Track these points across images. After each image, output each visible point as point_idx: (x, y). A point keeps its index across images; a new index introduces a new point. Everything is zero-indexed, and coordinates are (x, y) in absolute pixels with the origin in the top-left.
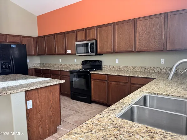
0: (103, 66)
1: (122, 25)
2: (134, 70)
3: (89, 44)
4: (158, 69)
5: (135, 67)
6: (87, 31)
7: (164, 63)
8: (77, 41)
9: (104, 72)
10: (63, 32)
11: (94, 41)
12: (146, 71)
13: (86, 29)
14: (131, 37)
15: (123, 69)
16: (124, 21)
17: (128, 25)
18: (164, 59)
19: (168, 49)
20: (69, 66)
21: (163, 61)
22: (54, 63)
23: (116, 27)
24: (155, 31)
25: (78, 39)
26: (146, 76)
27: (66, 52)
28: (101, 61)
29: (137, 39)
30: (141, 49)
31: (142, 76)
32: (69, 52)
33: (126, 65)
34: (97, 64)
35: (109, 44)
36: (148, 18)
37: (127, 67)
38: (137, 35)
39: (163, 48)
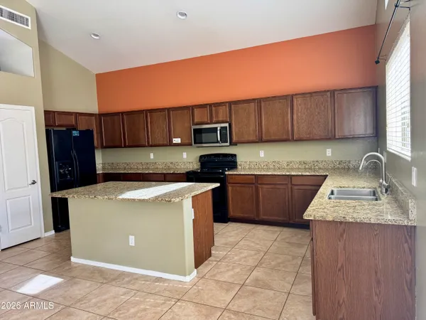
0: (239, 163)
1: (271, 102)
2: (289, 167)
3: (219, 129)
4: (324, 163)
5: (291, 162)
6: (214, 108)
7: (330, 155)
8: (194, 124)
9: (240, 171)
10: (166, 109)
11: (227, 125)
12: (307, 167)
13: (210, 105)
14: (285, 120)
15: (272, 167)
16: (274, 97)
17: (280, 102)
18: (330, 150)
19: (337, 137)
20: (171, 166)
21: (329, 152)
22: (140, 161)
23: (263, 104)
24: (319, 113)
25: (196, 120)
26: (313, 174)
27: (171, 141)
28: (235, 155)
29: (295, 123)
30: (302, 136)
31: (308, 174)
32: (177, 140)
33: (276, 160)
34: (230, 159)
35: (251, 129)
36: (309, 95)
37: (278, 163)
38: (295, 117)
39: (330, 134)
